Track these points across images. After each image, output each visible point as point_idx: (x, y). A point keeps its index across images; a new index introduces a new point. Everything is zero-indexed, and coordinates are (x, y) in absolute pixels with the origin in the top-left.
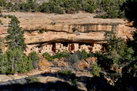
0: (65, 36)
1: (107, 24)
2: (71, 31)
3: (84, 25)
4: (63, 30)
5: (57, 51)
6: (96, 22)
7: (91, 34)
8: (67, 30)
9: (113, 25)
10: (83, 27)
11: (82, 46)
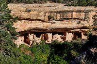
0: (40, 25)
1: (80, 11)
2: (46, 19)
3: (60, 12)
4: (39, 18)
5: (31, 42)
6: (71, 9)
7: (65, 22)
8: (42, 18)
9: (86, 12)
10: (59, 15)
11: (55, 35)
